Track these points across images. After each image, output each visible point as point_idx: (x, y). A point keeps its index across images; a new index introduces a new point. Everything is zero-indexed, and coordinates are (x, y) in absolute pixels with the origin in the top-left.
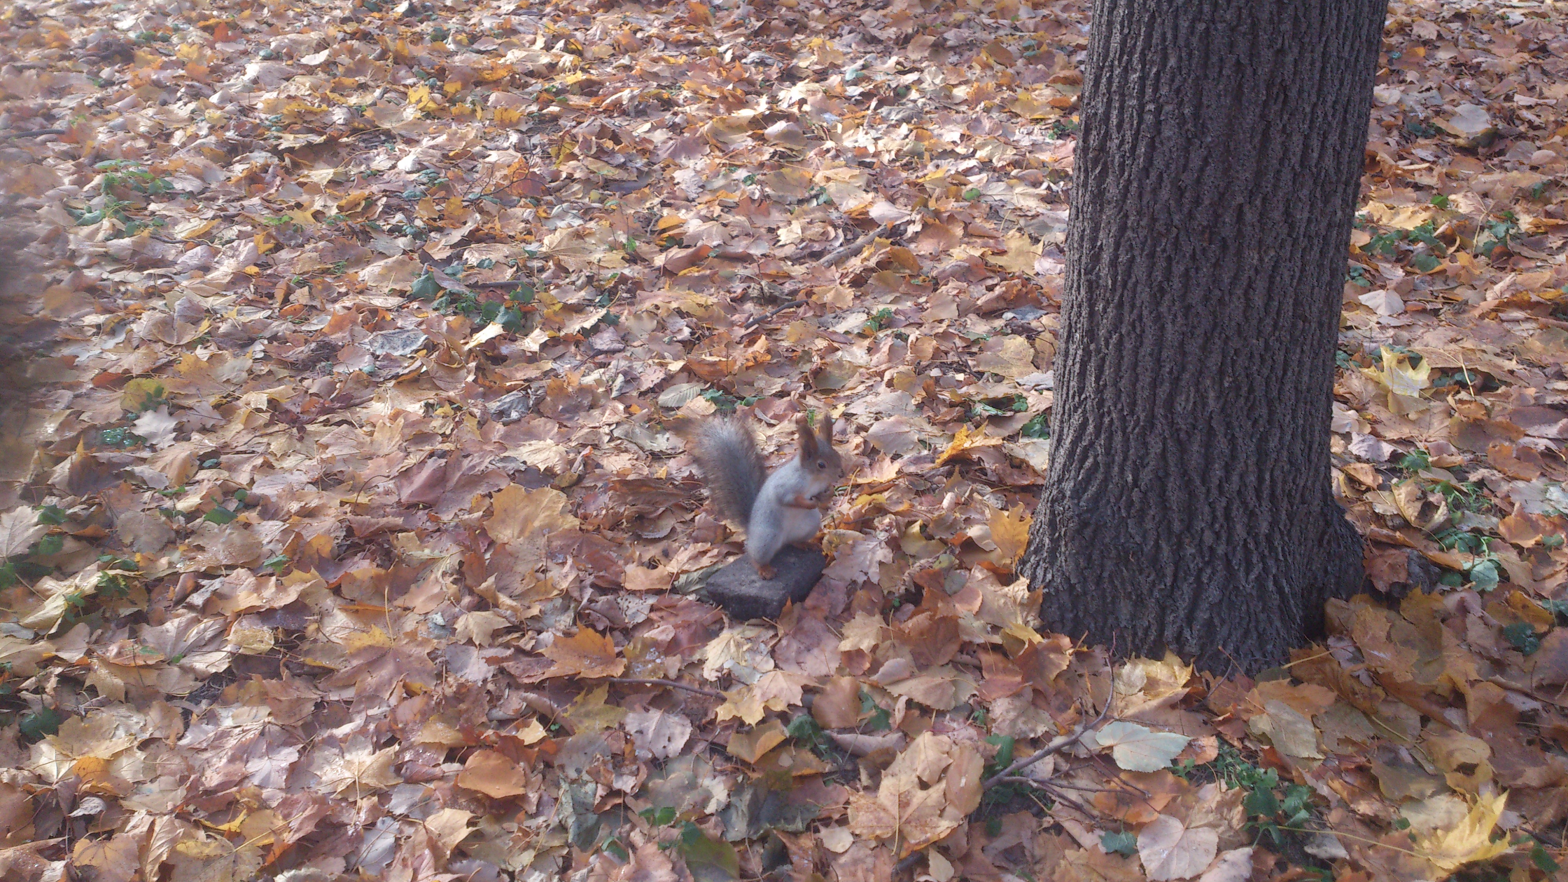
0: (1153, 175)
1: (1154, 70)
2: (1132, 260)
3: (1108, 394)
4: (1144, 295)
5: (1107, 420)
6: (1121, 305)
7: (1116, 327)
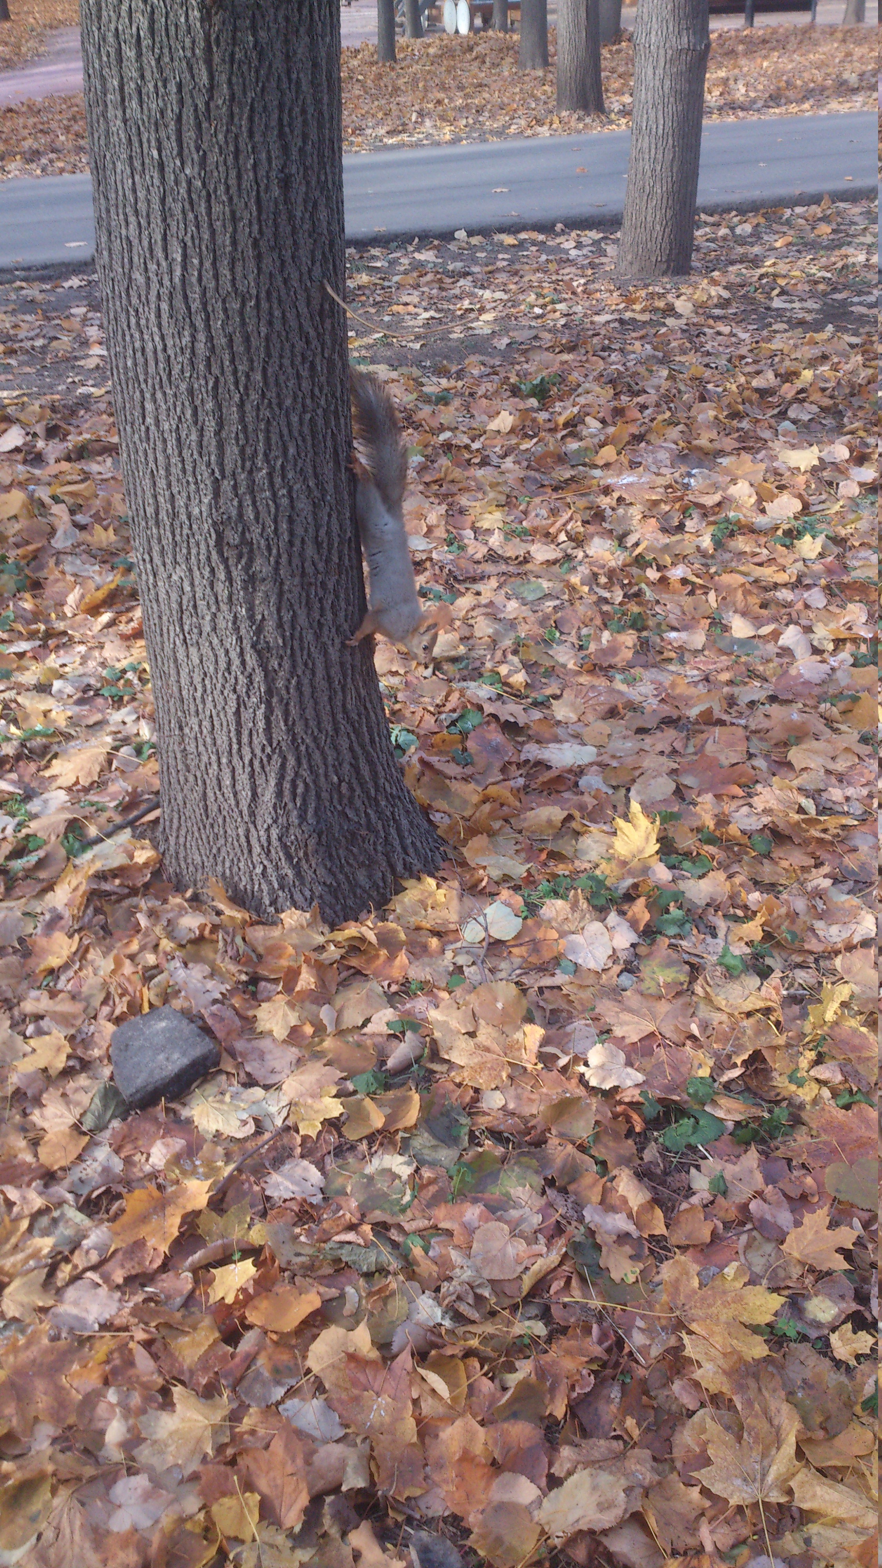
0: (297, 542)
1: (279, 463)
2: (294, 616)
3: (299, 729)
4: (309, 637)
5: (303, 748)
6: (293, 654)
7: (293, 672)
